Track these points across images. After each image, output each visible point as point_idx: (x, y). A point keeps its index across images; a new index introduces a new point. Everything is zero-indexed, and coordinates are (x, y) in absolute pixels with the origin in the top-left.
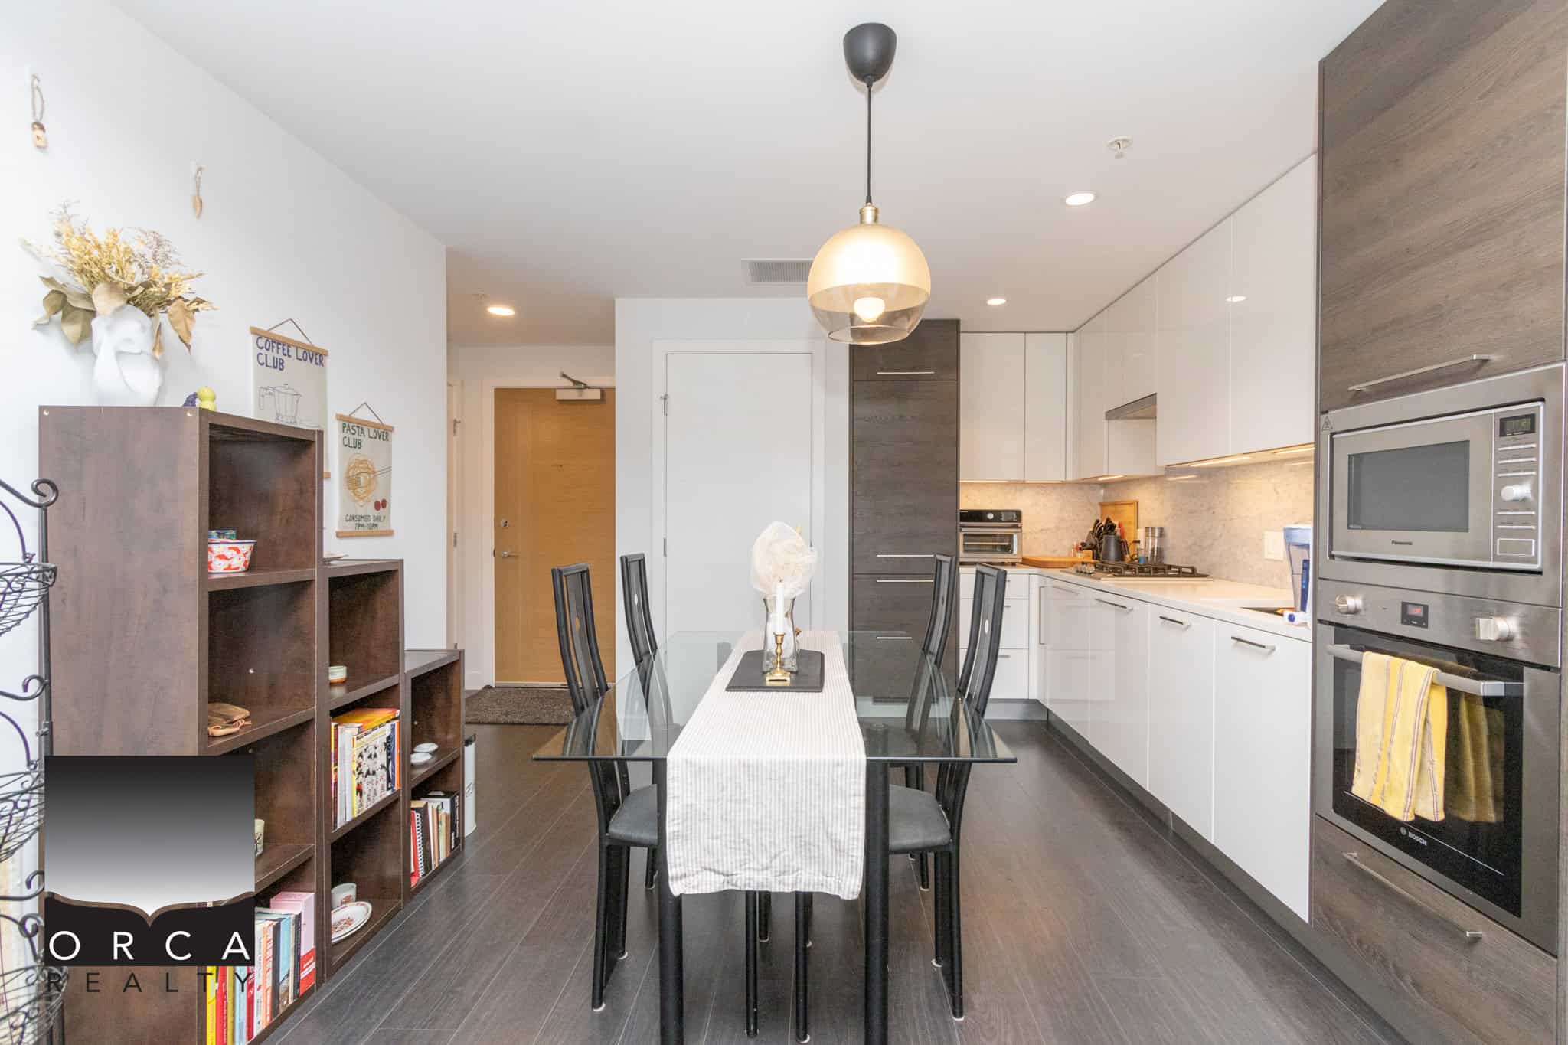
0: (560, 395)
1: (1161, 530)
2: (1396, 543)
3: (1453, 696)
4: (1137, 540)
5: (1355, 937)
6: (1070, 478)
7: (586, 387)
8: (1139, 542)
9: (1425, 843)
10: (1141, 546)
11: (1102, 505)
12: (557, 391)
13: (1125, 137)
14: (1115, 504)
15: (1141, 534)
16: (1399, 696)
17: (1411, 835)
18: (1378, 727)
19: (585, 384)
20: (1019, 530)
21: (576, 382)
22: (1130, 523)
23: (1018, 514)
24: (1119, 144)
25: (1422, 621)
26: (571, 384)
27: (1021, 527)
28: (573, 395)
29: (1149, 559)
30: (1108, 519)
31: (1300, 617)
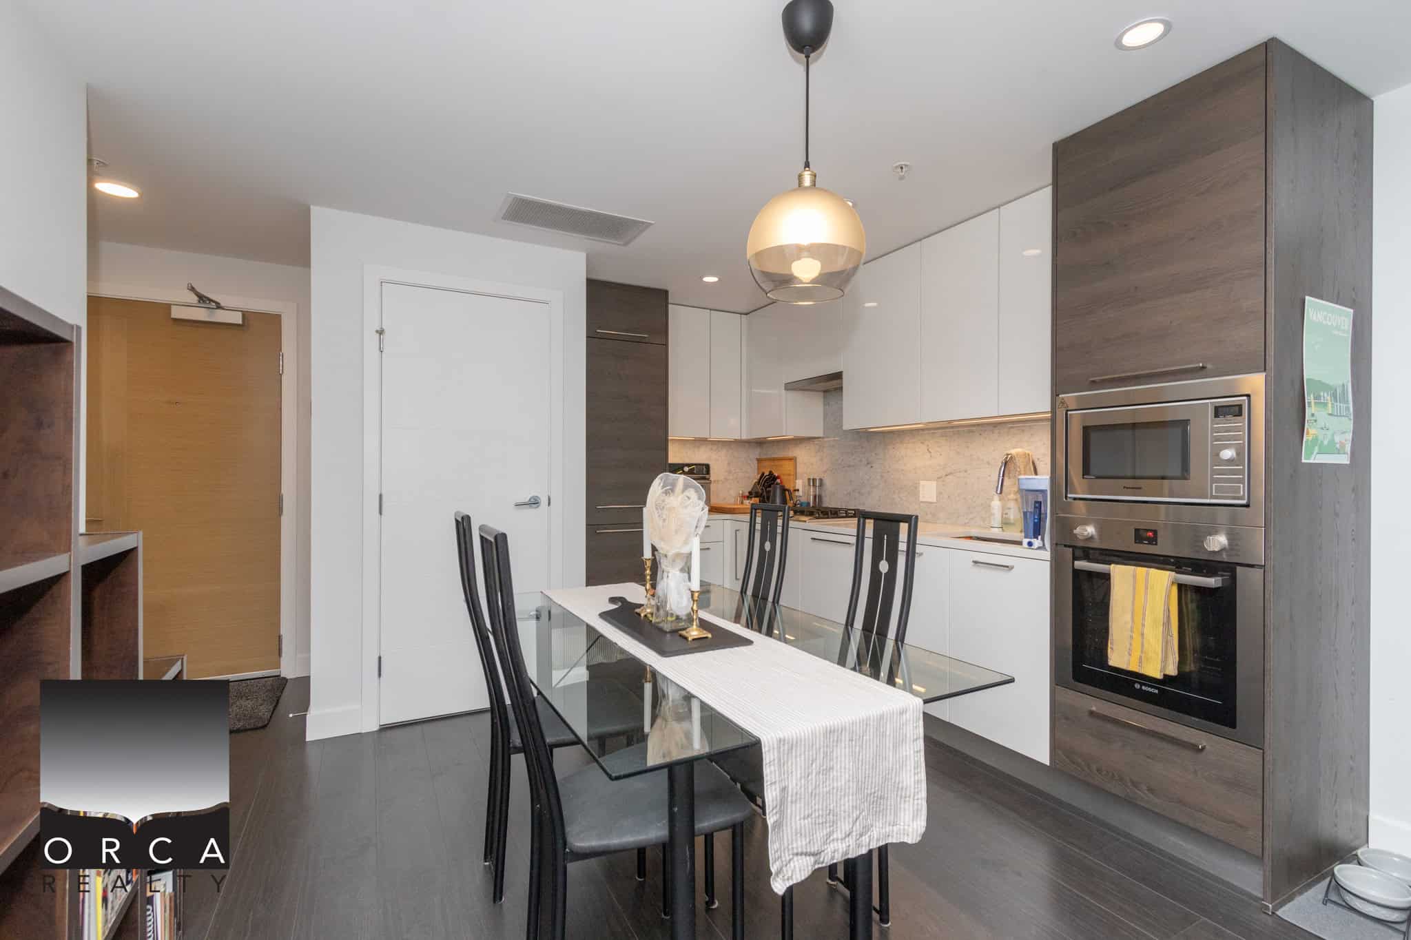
0: (176, 313)
1: (821, 480)
2: (1127, 488)
3: (1181, 587)
4: (797, 488)
5: (1094, 767)
6: (744, 437)
7: (219, 306)
8: (798, 490)
9: (1156, 691)
10: (800, 493)
11: (759, 460)
12: (173, 308)
13: (908, 163)
14: (774, 459)
15: (799, 484)
16: (1146, 593)
17: (1143, 688)
18: (1128, 617)
19: (217, 303)
20: (707, 481)
21: (202, 298)
22: (789, 475)
23: (708, 466)
24: (902, 168)
25: (1153, 541)
26: (194, 299)
27: (708, 479)
28: (201, 314)
29: (811, 505)
30: (770, 472)
31: (1037, 543)
